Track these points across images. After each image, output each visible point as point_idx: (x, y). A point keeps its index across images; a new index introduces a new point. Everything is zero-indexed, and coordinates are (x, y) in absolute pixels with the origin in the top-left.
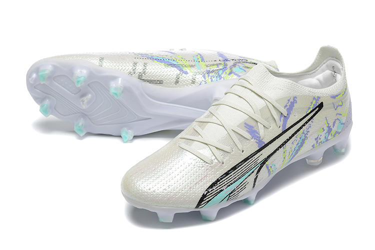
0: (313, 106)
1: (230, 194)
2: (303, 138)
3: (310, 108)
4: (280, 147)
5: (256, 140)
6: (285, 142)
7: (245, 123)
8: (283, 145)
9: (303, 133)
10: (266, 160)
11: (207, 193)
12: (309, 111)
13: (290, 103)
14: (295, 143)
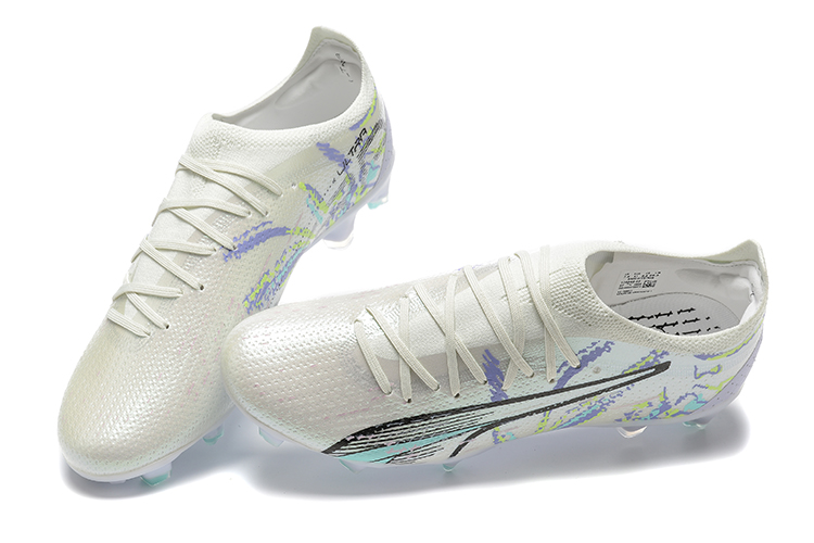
0: (643, 363)
1: (396, 456)
2: (598, 407)
3: (634, 366)
4: (537, 412)
5: (491, 387)
6: (552, 407)
7: (487, 351)
8: (545, 410)
9: (600, 401)
10: (497, 423)
11: (352, 440)
12: (631, 370)
13: (594, 348)
14: (574, 413)
